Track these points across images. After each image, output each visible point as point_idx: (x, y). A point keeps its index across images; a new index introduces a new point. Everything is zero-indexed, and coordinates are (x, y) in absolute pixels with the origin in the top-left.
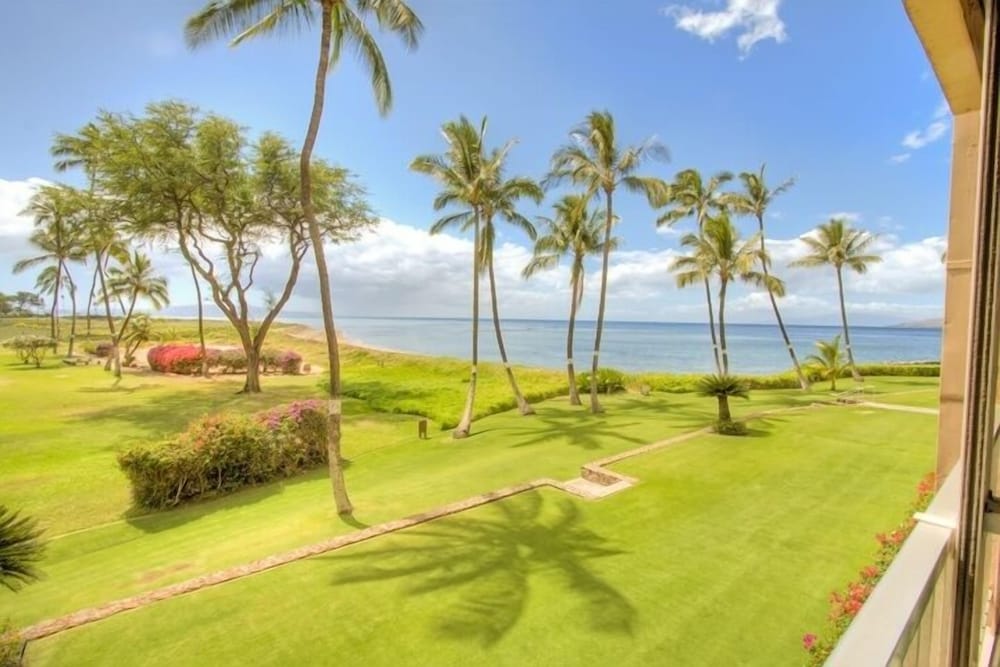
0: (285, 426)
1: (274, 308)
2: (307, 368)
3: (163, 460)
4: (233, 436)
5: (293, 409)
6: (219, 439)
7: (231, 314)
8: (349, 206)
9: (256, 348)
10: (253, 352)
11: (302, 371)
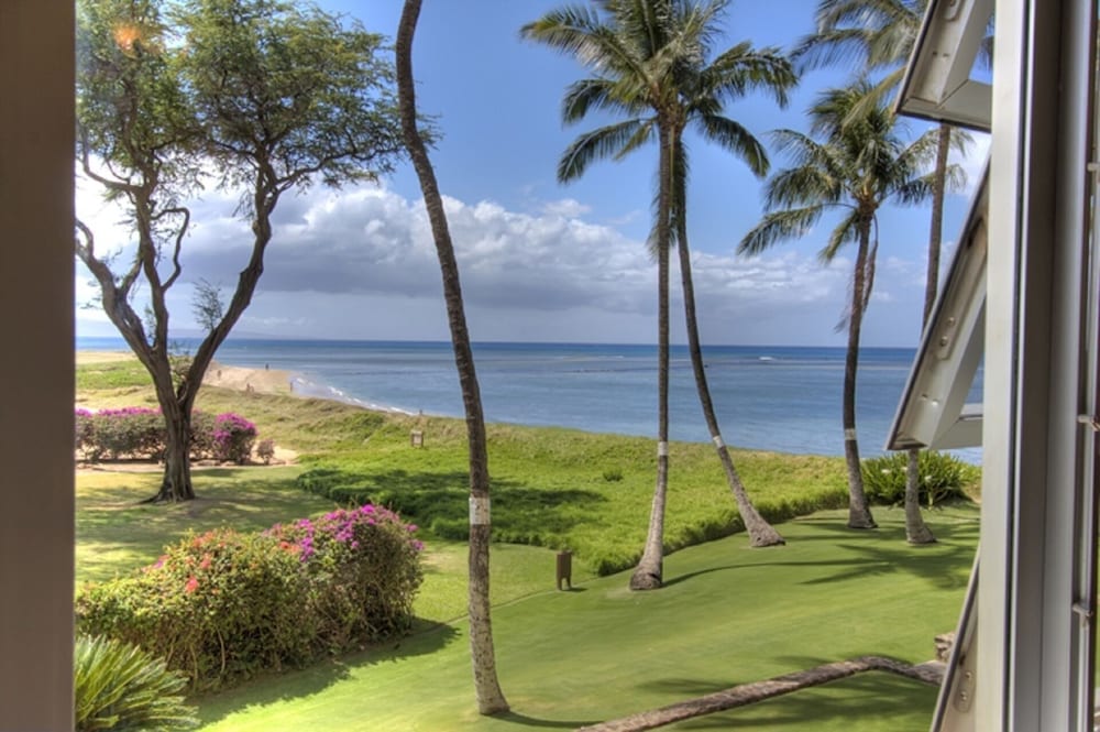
0: (328, 557)
1: (218, 321)
2: (266, 451)
3: (139, 612)
4: (248, 574)
5: (337, 524)
6: (223, 577)
7: (133, 334)
8: (371, 109)
9: (185, 407)
10: (177, 415)
11: (254, 457)
